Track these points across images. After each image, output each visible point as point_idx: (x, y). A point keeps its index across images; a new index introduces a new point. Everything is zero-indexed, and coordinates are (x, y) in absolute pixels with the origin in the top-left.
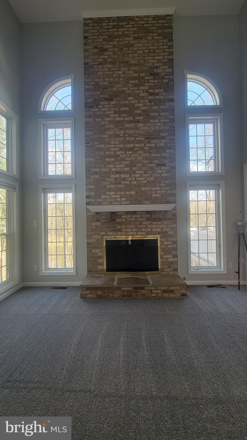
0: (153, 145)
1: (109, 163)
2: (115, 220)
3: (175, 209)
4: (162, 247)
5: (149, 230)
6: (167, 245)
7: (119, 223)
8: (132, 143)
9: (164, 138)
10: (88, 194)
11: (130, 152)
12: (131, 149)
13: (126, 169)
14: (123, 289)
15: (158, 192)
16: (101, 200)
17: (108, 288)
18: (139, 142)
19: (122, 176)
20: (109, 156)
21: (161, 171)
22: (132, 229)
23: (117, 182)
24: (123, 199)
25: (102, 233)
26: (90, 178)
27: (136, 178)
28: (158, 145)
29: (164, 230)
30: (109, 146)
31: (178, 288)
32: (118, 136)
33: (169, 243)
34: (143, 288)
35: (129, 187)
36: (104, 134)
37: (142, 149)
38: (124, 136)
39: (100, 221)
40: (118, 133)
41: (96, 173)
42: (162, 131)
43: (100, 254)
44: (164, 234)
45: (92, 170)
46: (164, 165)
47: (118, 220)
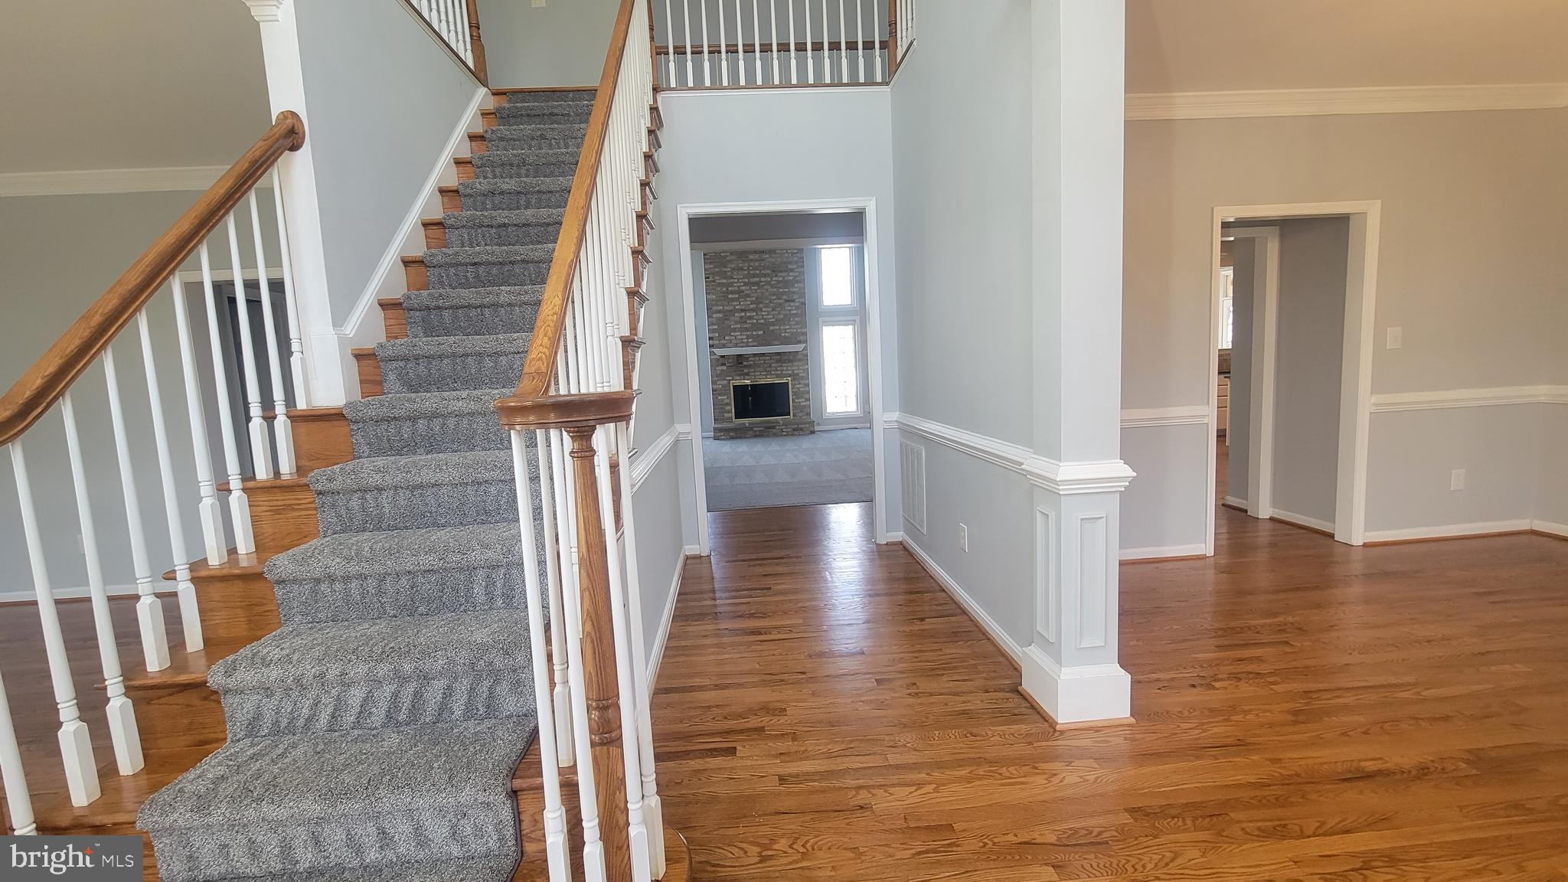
0: (781, 279)
1: (733, 300)
2: (742, 363)
3: (805, 348)
4: (794, 390)
5: (779, 372)
6: (799, 388)
7: (746, 367)
8: (758, 277)
9: (792, 270)
10: (711, 335)
11: (756, 288)
12: (756, 284)
13: (752, 306)
14: (755, 429)
15: (788, 331)
16: (725, 342)
17: (740, 429)
18: (765, 275)
19: (748, 314)
20: (732, 293)
21: (790, 308)
22: (761, 372)
23: (743, 320)
24: (750, 340)
25: (728, 378)
26: (712, 317)
27: (763, 315)
28: (786, 278)
29: (795, 372)
30: (732, 281)
31: (807, 425)
32: (742, 269)
33: (800, 386)
34: (774, 427)
35: (756, 327)
36: (727, 267)
37: (769, 283)
38: (748, 268)
39: (725, 365)
40: (741, 265)
41: (719, 312)
42: (790, 263)
43: (728, 401)
44: (795, 376)
45: (714, 308)
46: (794, 301)
47: (745, 363)
